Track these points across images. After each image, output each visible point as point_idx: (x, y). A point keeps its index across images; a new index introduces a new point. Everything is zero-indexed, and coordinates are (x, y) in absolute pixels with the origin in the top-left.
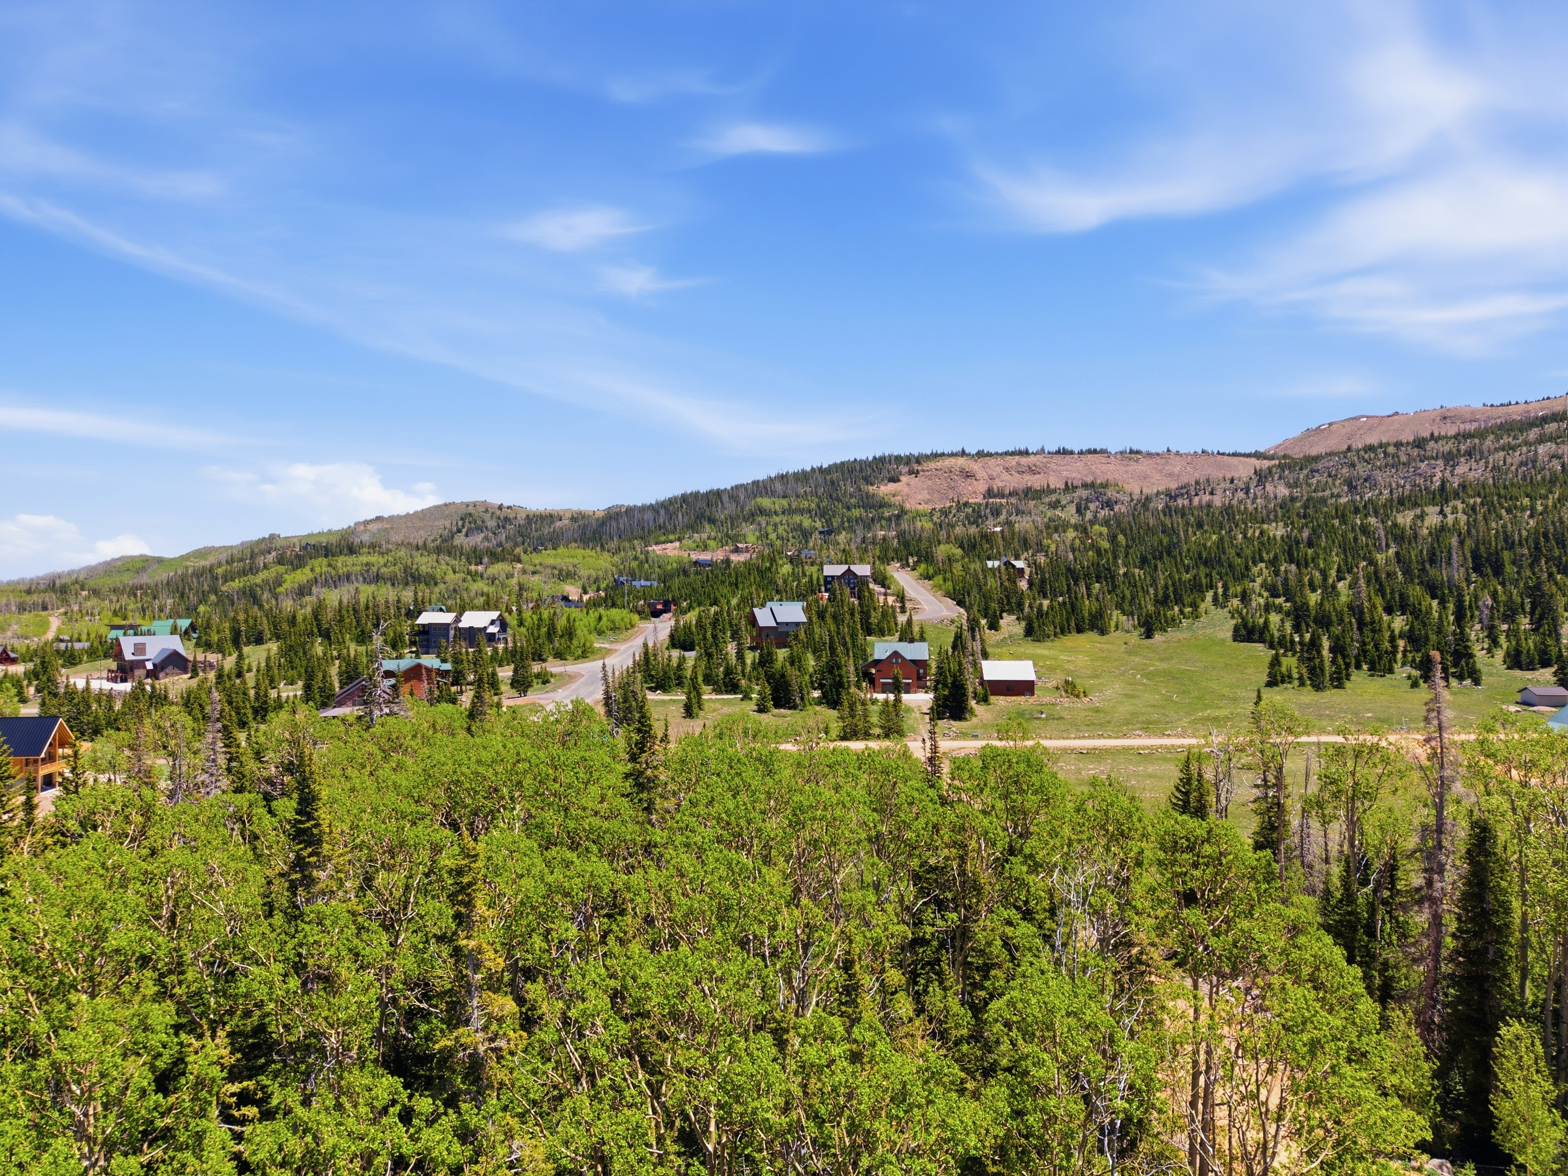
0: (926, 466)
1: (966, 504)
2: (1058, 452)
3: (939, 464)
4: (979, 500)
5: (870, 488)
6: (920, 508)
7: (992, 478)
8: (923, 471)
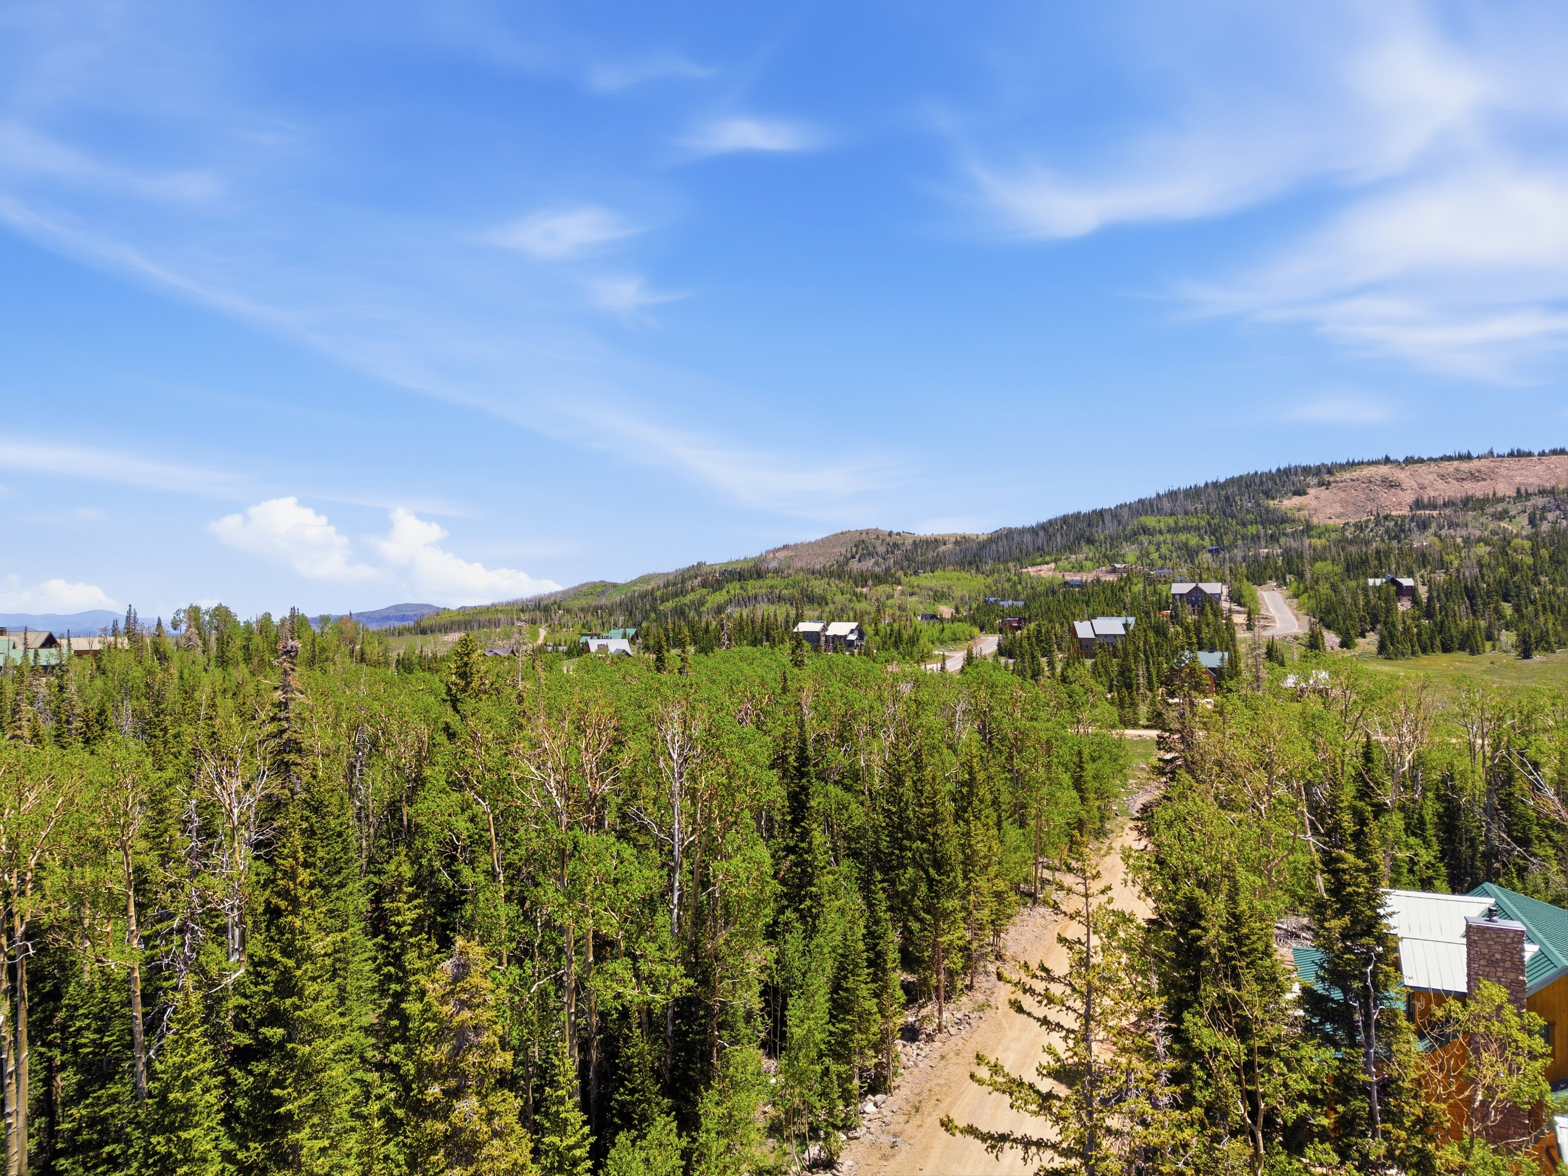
0: (1338, 476)
1: (1386, 518)
2: (1511, 455)
3: (1356, 474)
4: (1405, 512)
5: (1271, 503)
6: (1331, 522)
7: (1422, 487)
8: (1336, 482)
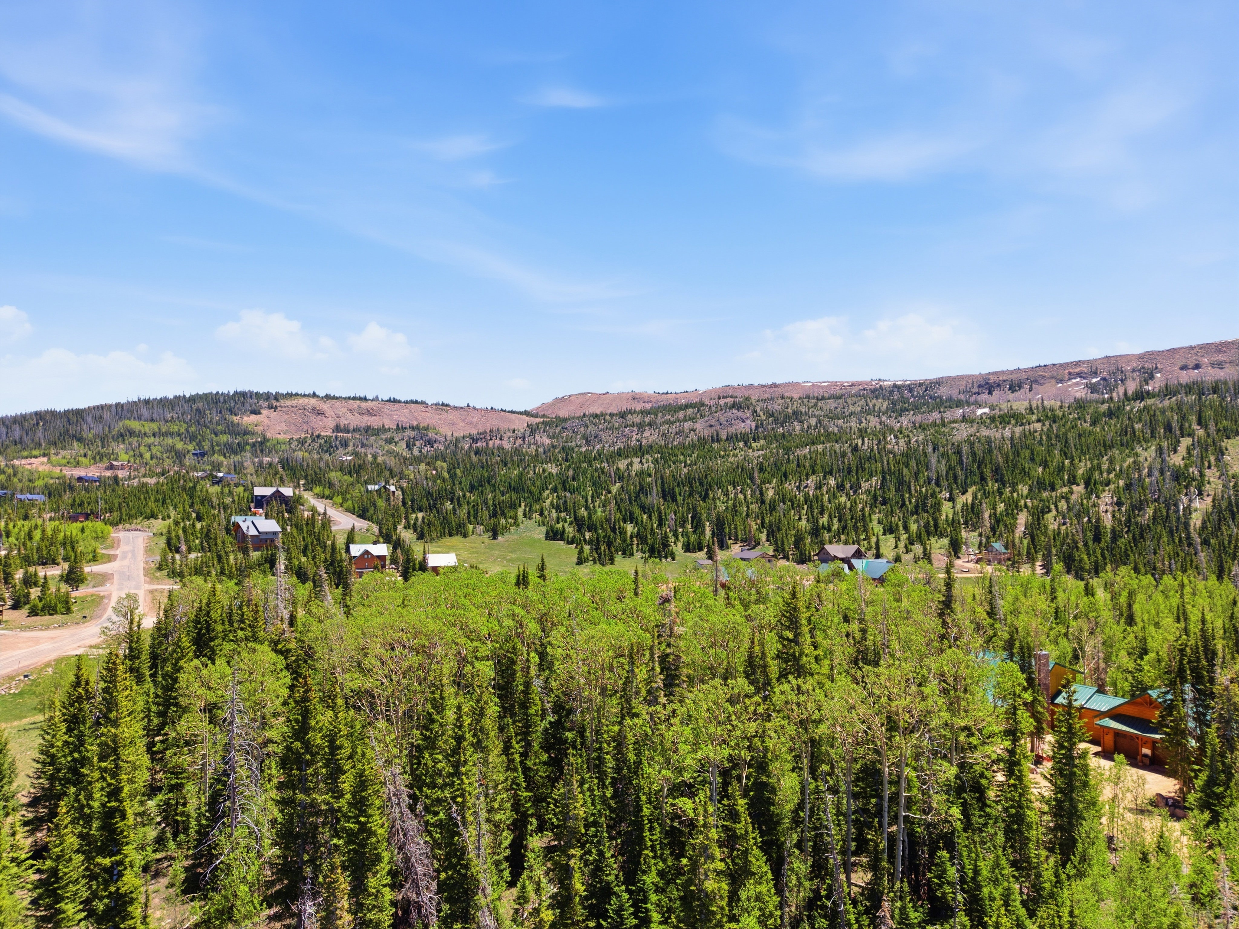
0: (282, 403)
1: (318, 436)
2: (389, 401)
3: (294, 402)
4: (329, 433)
5: (235, 418)
6: (279, 436)
7: (338, 417)
8: (281, 406)
